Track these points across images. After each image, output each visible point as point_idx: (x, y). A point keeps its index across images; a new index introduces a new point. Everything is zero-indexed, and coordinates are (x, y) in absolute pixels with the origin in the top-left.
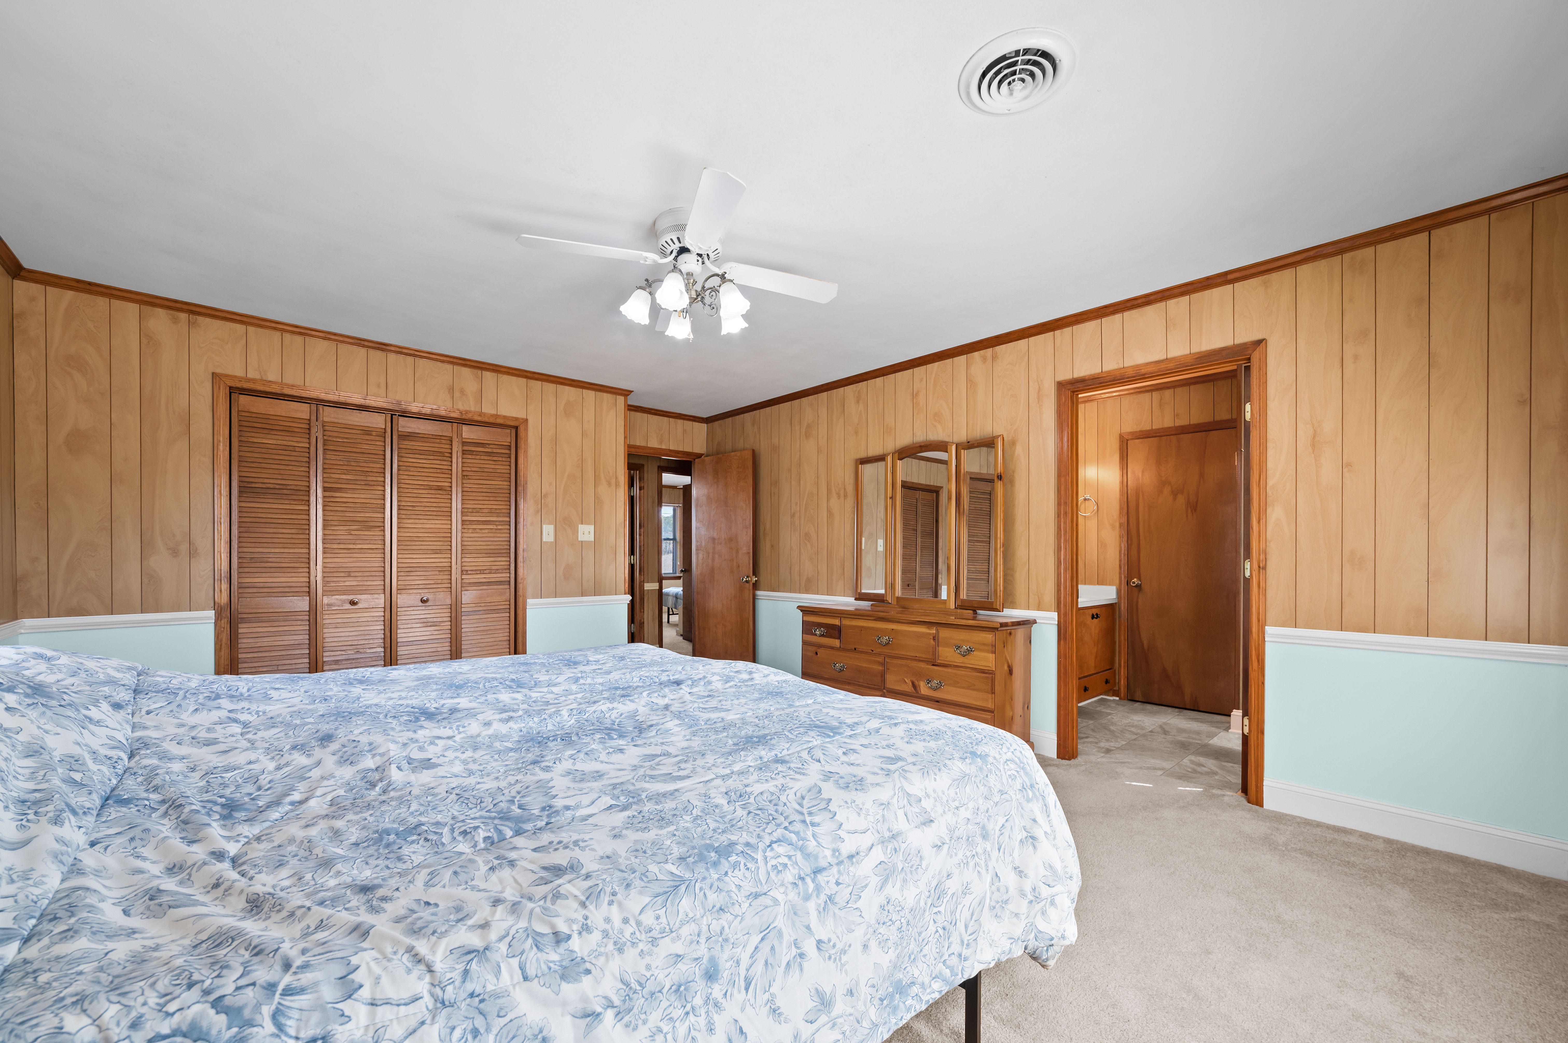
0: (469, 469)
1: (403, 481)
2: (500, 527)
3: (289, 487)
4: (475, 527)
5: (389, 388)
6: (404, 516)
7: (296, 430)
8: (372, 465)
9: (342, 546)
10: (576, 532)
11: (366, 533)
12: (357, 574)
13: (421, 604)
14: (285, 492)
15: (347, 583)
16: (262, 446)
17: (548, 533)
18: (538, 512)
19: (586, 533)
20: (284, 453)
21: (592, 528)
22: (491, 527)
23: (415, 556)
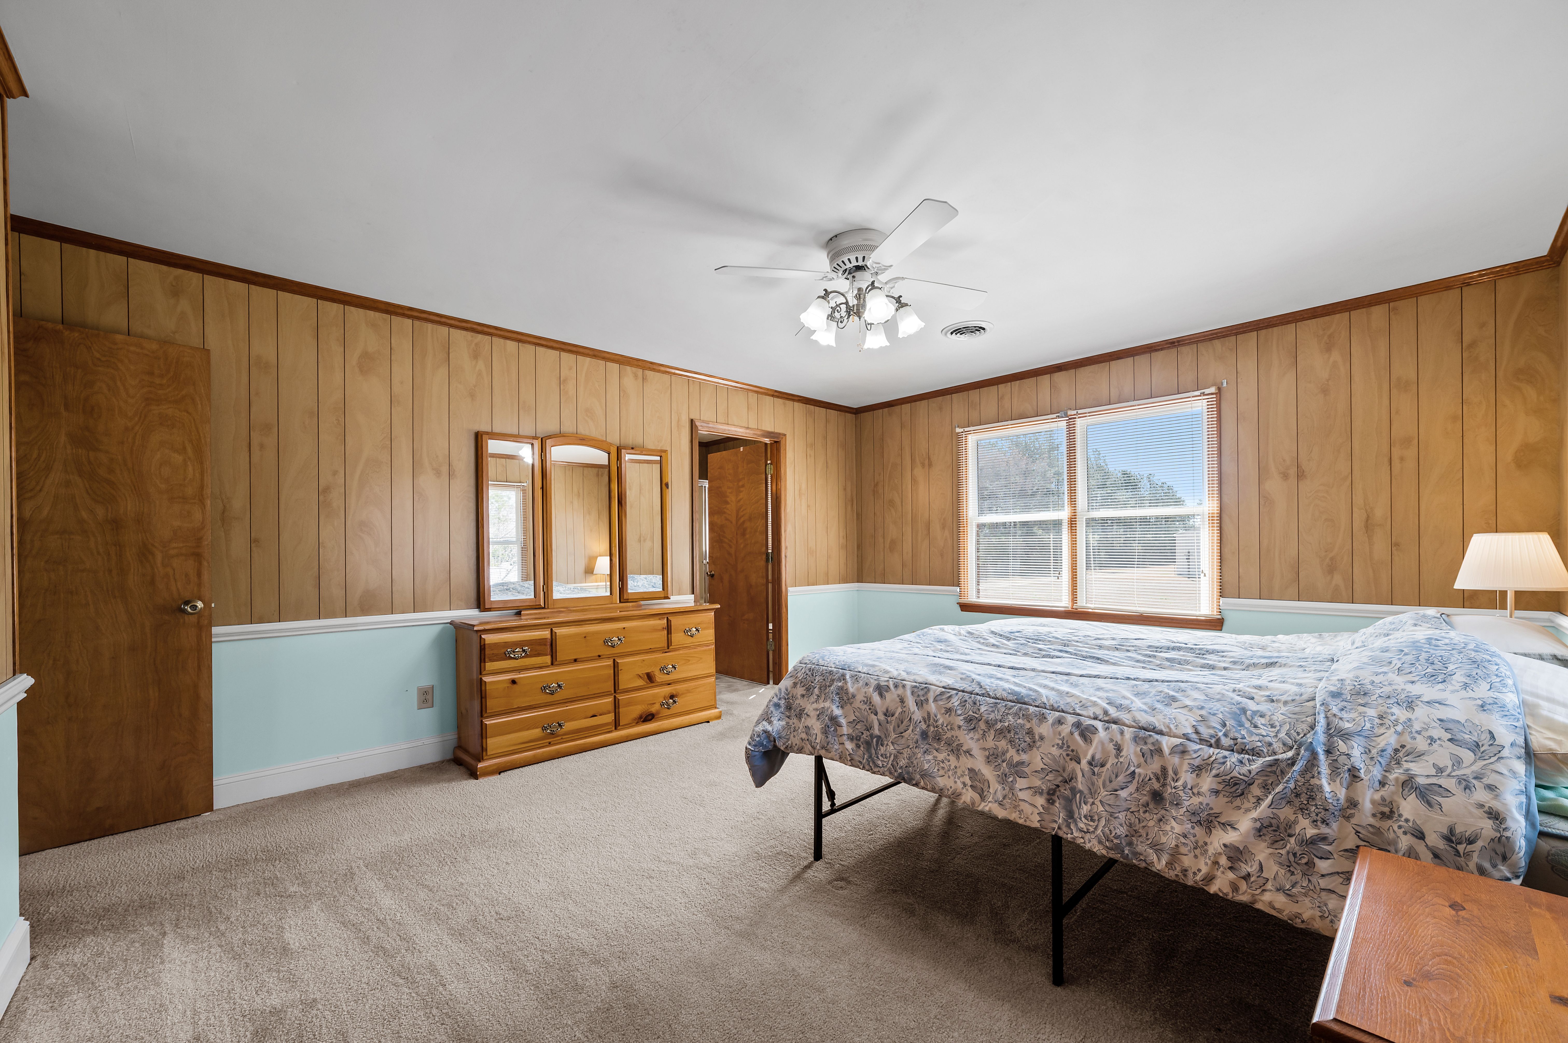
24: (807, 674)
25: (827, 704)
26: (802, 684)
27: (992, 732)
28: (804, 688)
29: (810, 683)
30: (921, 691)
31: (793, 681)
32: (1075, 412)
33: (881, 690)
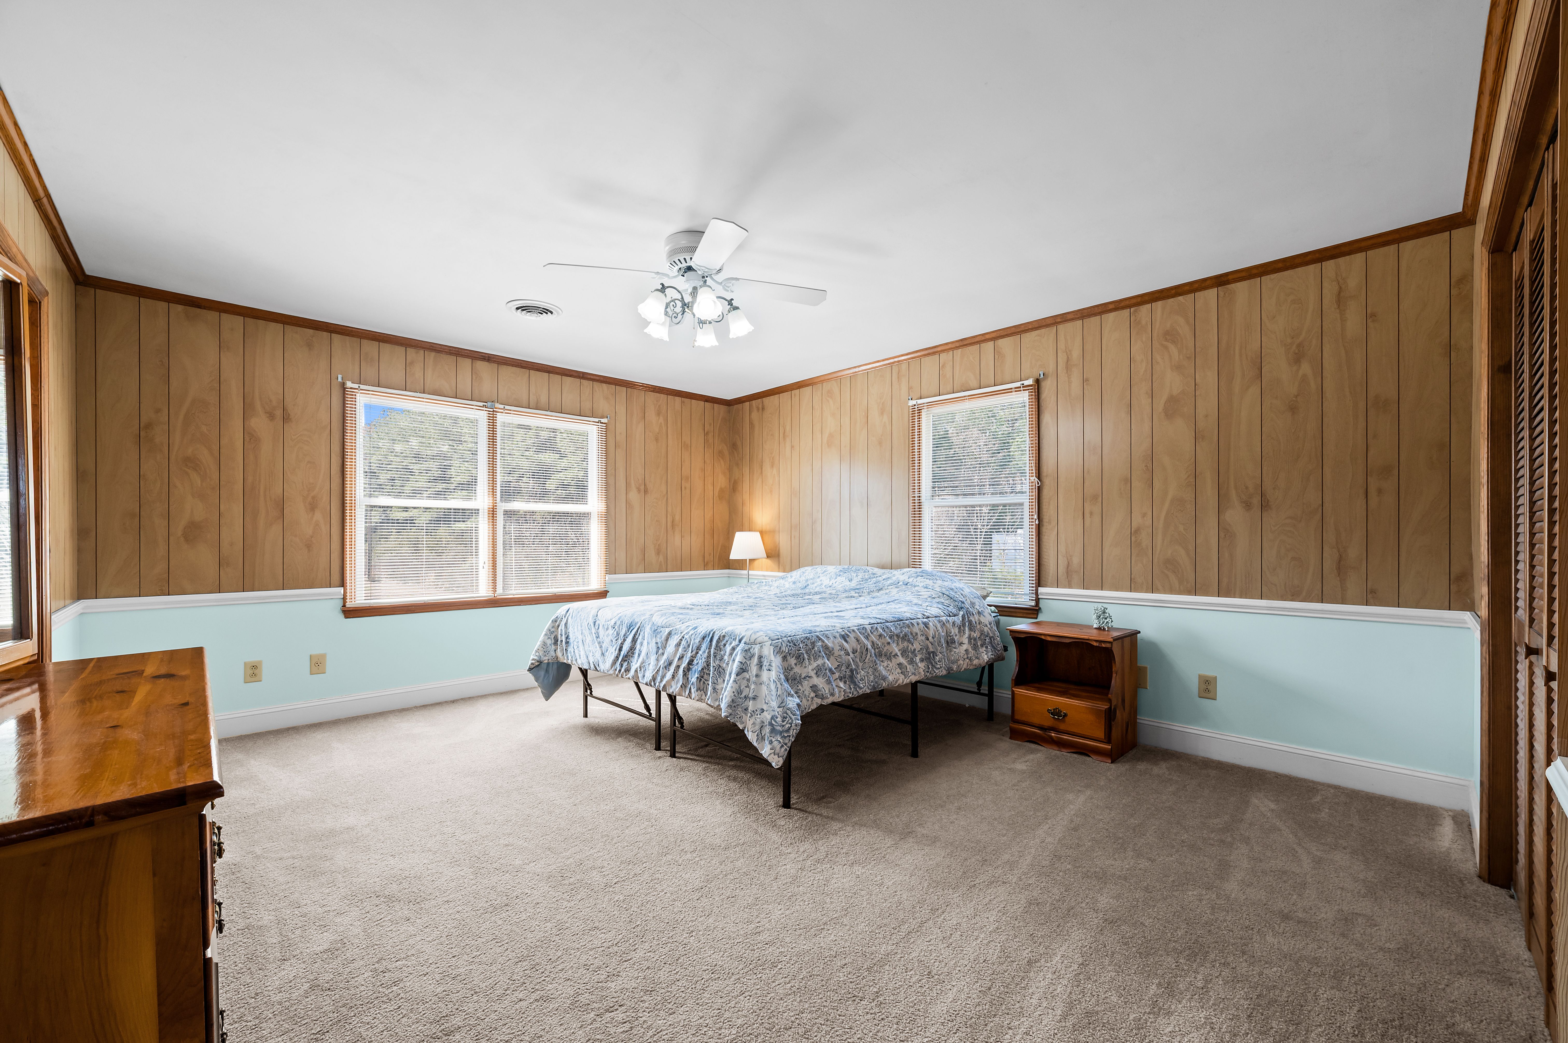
24: (790, 646)
25: (820, 662)
26: (791, 655)
27: (900, 640)
28: (794, 658)
29: (797, 652)
30: (862, 629)
31: (781, 656)
32: (502, 406)
33: (844, 637)
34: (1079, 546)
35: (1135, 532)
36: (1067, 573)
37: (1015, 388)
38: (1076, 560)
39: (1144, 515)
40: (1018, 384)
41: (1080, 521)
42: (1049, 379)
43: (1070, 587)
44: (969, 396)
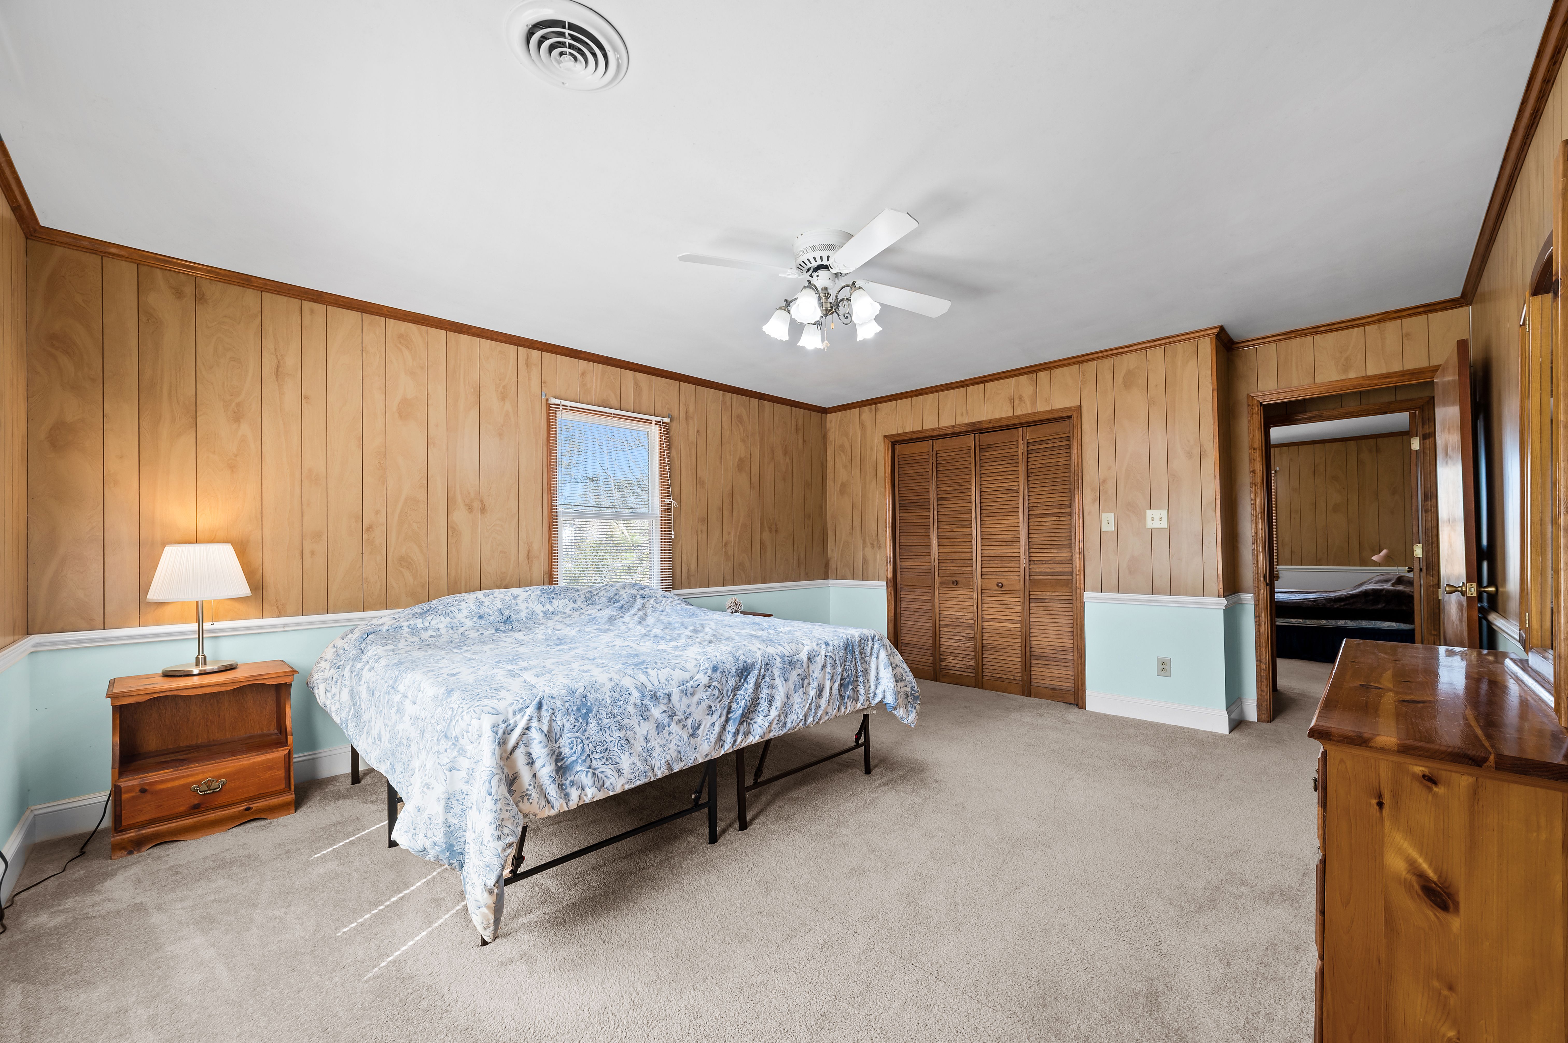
0: (1033, 467)
1: (984, 486)
2: (1062, 519)
3: (921, 501)
4: (1039, 520)
5: (969, 414)
6: (985, 515)
7: (923, 460)
8: (963, 477)
9: (948, 540)
10: (1142, 518)
11: (962, 530)
12: (959, 561)
13: (997, 588)
14: (919, 504)
15: (952, 568)
16: (909, 475)
17: (1109, 521)
18: (1095, 500)
19: (1157, 518)
20: (918, 477)
21: (1164, 513)
22: (1054, 519)
23: (993, 548)
34: (695, 555)
35: (725, 545)
36: (688, 576)
37: (656, 421)
38: (693, 567)
39: (729, 534)
40: (659, 419)
41: (695, 537)
42: (675, 422)
43: (690, 588)
44: (615, 414)
